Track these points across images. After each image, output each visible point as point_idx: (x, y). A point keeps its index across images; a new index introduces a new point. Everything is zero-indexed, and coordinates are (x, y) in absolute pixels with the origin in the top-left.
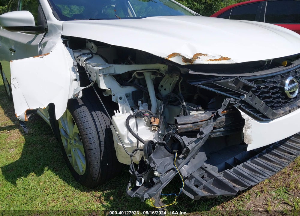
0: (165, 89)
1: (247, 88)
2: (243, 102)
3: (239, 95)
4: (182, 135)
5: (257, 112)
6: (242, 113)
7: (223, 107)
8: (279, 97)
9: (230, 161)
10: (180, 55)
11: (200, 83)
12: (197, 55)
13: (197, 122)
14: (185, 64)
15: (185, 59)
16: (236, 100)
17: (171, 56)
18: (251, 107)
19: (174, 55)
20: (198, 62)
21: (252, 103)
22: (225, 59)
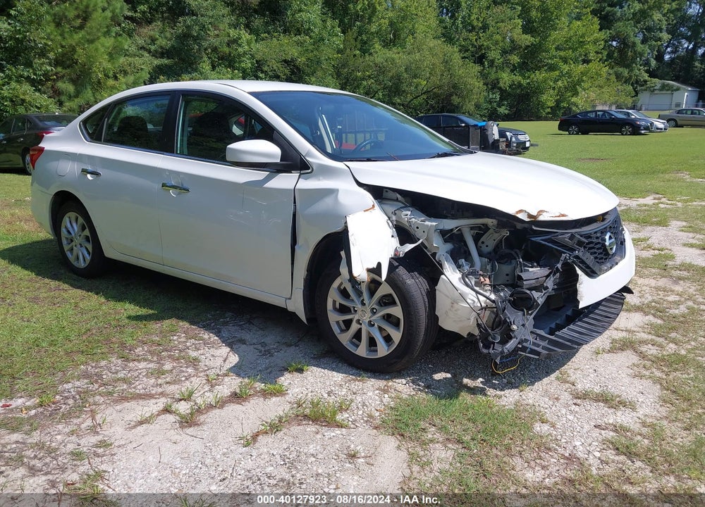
0: (487, 246)
1: (580, 243)
2: (577, 257)
3: (572, 250)
4: (530, 289)
5: (588, 267)
6: (577, 269)
7: (561, 262)
8: (601, 253)
9: (553, 326)
10: (526, 212)
11: (540, 238)
12: (540, 212)
13: (538, 278)
14: (529, 220)
15: (530, 216)
16: (570, 255)
17: (517, 212)
18: (583, 262)
19: (521, 211)
20: (541, 218)
21: (584, 258)
22: (563, 215)
